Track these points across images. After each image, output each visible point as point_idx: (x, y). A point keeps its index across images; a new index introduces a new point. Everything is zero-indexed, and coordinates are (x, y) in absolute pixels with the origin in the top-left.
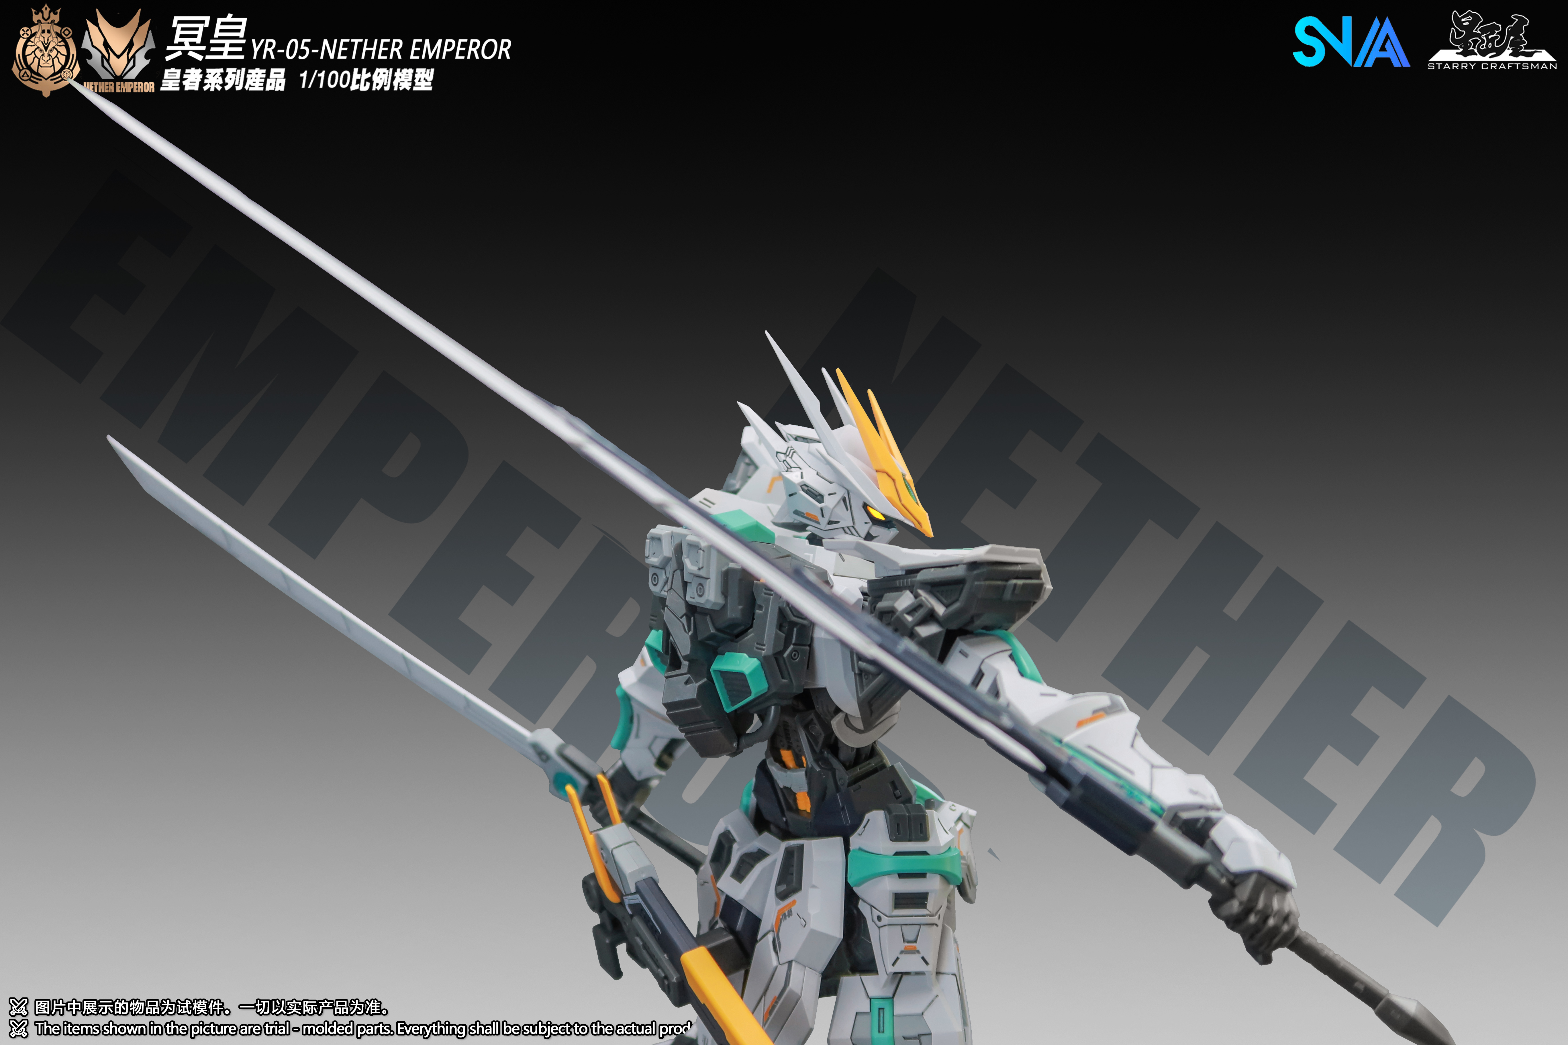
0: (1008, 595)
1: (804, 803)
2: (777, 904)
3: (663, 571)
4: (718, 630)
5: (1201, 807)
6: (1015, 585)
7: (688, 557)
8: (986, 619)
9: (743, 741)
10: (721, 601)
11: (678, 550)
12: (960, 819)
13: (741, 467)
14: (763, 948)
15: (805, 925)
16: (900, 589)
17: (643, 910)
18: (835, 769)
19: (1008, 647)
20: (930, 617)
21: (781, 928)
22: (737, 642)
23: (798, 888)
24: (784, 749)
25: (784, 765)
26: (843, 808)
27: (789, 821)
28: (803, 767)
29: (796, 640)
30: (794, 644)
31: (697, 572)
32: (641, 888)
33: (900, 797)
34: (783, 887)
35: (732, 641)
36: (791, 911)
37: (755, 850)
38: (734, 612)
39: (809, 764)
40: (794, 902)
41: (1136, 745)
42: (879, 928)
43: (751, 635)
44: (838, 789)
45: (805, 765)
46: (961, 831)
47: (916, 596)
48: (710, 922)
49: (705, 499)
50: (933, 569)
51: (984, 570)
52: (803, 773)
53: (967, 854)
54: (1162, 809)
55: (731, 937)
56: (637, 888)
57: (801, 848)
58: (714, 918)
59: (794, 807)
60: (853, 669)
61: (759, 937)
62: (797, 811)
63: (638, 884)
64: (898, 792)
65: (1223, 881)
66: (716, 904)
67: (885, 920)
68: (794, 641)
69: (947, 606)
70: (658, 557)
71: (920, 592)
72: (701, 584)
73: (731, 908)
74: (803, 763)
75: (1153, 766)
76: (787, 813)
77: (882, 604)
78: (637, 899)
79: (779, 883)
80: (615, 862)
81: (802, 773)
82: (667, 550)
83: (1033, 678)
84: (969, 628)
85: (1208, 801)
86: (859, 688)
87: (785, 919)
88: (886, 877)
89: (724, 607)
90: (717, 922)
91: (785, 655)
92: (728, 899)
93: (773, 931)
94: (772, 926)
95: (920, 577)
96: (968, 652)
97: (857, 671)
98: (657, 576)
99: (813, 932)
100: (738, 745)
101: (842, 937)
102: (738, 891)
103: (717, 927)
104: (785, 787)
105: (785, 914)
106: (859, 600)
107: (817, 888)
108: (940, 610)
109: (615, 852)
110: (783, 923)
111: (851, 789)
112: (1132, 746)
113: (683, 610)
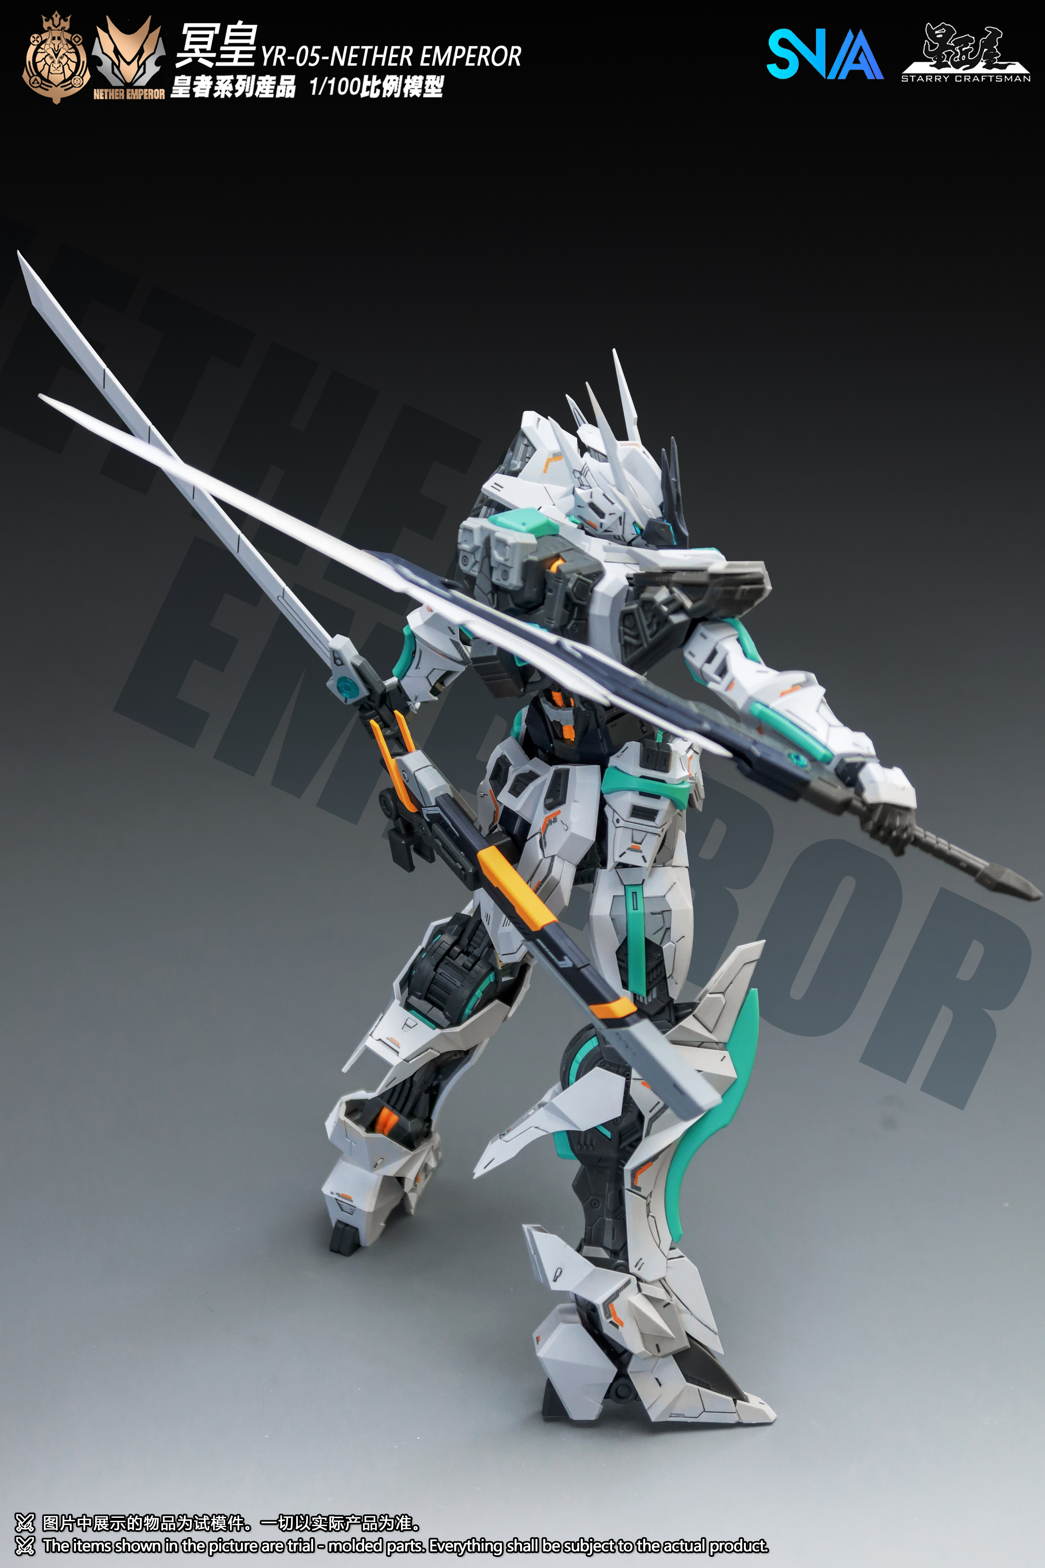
0: (738, 597)
1: (569, 733)
2: (545, 813)
3: (472, 556)
4: (517, 605)
5: (859, 755)
6: (744, 590)
7: (496, 549)
8: (721, 612)
9: (529, 687)
10: (520, 584)
11: (487, 542)
12: (691, 747)
13: (521, 448)
14: (532, 846)
15: (567, 829)
16: (658, 584)
17: (441, 818)
18: (596, 709)
19: (735, 632)
20: (681, 609)
21: (548, 831)
22: (531, 614)
23: (563, 802)
24: (555, 691)
25: (554, 704)
26: (602, 740)
27: (555, 747)
28: (571, 706)
29: (577, 616)
30: (575, 619)
31: (503, 563)
32: (440, 802)
33: (646, 732)
34: (551, 800)
35: (526, 613)
36: (556, 819)
37: (528, 772)
38: (531, 594)
39: (576, 705)
40: (559, 812)
41: (820, 711)
42: (616, 827)
43: (542, 611)
44: (598, 726)
45: (572, 705)
46: (691, 758)
47: (671, 592)
48: (490, 826)
49: (495, 484)
50: (684, 573)
51: (722, 579)
52: (572, 711)
53: (696, 774)
54: (833, 755)
55: (509, 839)
56: (436, 802)
57: (568, 771)
58: (493, 823)
59: (560, 737)
60: (620, 641)
61: (528, 838)
62: (562, 739)
63: (438, 800)
64: (644, 729)
65: (864, 809)
66: (495, 813)
67: (622, 823)
68: (575, 616)
69: (694, 601)
70: (469, 544)
71: (675, 589)
72: (505, 571)
73: (508, 816)
74: (570, 703)
75: (830, 725)
76: (554, 741)
77: (645, 595)
78: (437, 810)
79: (547, 797)
80: (417, 782)
81: (569, 713)
82: (478, 541)
83: (753, 659)
84: (708, 617)
85: (864, 751)
86: (624, 656)
87: (551, 824)
88: (630, 792)
89: (522, 589)
90: (496, 827)
91: (569, 627)
92: (506, 809)
93: (541, 833)
94: (540, 829)
95: (675, 577)
96: (706, 635)
97: (623, 643)
98: (468, 559)
99: (573, 836)
100: (524, 690)
101: (594, 840)
102: (517, 804)
103: (496, 830)
104: (554, 721)
105: (551, 820)
106: (626, 586)
107: (578, 802)
108: (688, 604)
109: (416, 774)
110: (549, 827)
111: (609, 725)
112: (818, 711)
113: (489, 589)
